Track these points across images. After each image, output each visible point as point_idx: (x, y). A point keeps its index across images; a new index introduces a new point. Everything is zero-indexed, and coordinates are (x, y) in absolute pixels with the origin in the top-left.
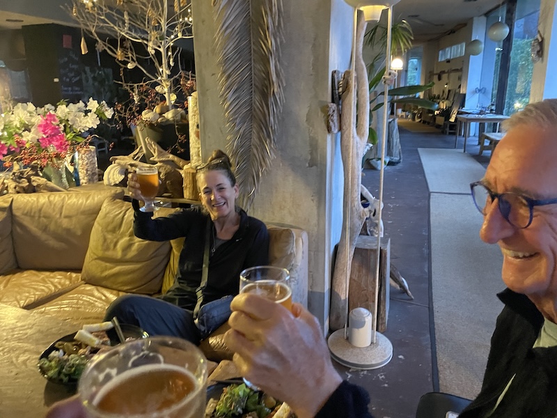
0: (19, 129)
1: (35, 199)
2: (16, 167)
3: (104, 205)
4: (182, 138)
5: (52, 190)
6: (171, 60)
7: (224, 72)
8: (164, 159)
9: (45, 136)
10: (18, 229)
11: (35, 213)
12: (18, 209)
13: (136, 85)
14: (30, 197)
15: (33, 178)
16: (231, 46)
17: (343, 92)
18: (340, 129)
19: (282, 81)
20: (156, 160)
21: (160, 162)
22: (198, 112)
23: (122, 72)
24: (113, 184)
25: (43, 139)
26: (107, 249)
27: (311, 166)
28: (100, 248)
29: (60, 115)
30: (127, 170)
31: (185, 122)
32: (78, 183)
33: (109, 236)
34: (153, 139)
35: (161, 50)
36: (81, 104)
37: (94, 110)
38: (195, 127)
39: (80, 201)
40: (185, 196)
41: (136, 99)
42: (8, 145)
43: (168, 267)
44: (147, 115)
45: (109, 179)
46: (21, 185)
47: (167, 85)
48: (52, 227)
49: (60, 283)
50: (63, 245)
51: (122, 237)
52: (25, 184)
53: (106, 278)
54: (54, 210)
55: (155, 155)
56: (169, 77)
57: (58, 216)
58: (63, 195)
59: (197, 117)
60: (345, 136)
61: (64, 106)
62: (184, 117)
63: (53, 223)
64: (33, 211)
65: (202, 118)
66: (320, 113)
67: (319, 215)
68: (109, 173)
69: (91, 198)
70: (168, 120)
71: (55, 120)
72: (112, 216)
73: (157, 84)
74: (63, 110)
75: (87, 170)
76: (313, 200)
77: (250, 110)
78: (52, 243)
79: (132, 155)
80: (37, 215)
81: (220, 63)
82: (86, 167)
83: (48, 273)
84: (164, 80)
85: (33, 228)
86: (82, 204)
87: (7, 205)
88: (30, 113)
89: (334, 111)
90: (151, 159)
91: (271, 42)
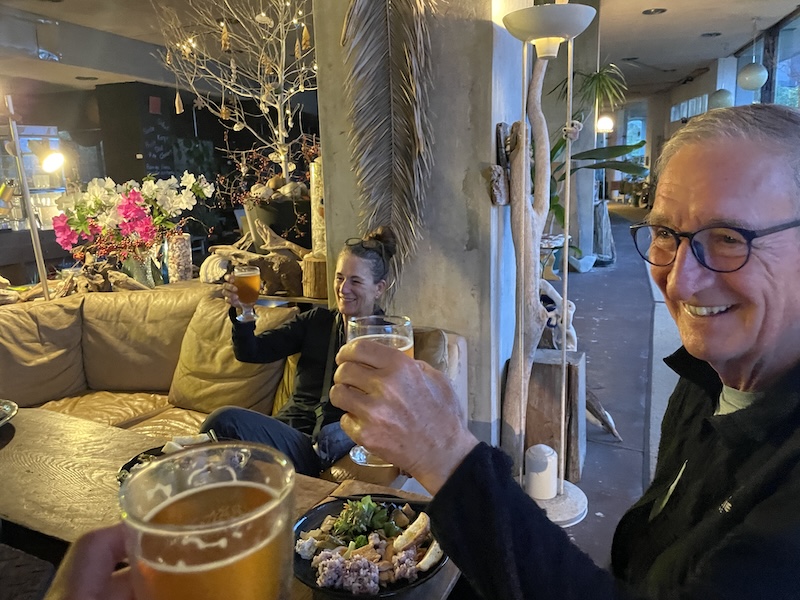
0: (94, 211)
1: (112, 299)
2: (90, 259)
3: (200, 305)
4: (302, 218)
5: (134, 288)
6: (290, 119)
7: (356, 130)
8: (278, 247)
9: (126, 221)
10: (90, 338)
11: (112, 317)
12: (91, 311)
13: (244, 152)
14: (106, 296)
15: (110, 273)
16: (365, 95)
17: (511, 151)
18: (510, 201)
19: (429, 138)
20: (268, 248)
21: (273, 251)
22: (322, 183)
23: (226, 136)
24: (211, 281)
25: (124, 223)
26: (203, 361)
27: (470, 248)
28: (193, 360)
29: (146, 193)
30: (230, 262)
31: (306, 198)
32: (166, 281)
33: (206, 345)
34: (263, 221)
35: (277, 106)
36: (173, 180)
37: (190, 186)
38: (319, 203)
39: (170, 301)
40: (305, 294)
41: (243, 170)
42: (79, 232)
43: (281, 386)
44: (257, 191)
45: (206, 275)
46: (94, 282)
47: (284, 151)
48: (133, 335)
49: (141, 407)
50: (146, 357)
51: (222, 346)
52: (100, 280)
53: (200, 399)
54: (136, 313)
55: (267, 242)
56: (287, 140)
57: (141, 320)
58: (148, 293)
59: (321, 189)
60: (516, 209)
61: (152, 182)
62: (306, 193)
63: (134, 329)
64: (110, 313)
65: (328, 189)
66: (481, 178)
67: (481, 317)
68: (207, 266)
69: (183, 297)
70: (284, 196)
71: (139, 200)
72: (209, 318)
73: (271, 150)
74: (150, 187)
75: (179, 265)
76: (473, 295)
77: (390, 177)
78: (133, 355)
79: (237, 244)
80: (114, 319)
81: (351, 117)
82: (178, 261)
83: (125, 395)
84: (280, 145)
85: (109, 336)
86: (172, 304)
87: (77, 306)
88: (109, 190)
89: (499, 175)
90: (262, 247)
91: (416, 88)
